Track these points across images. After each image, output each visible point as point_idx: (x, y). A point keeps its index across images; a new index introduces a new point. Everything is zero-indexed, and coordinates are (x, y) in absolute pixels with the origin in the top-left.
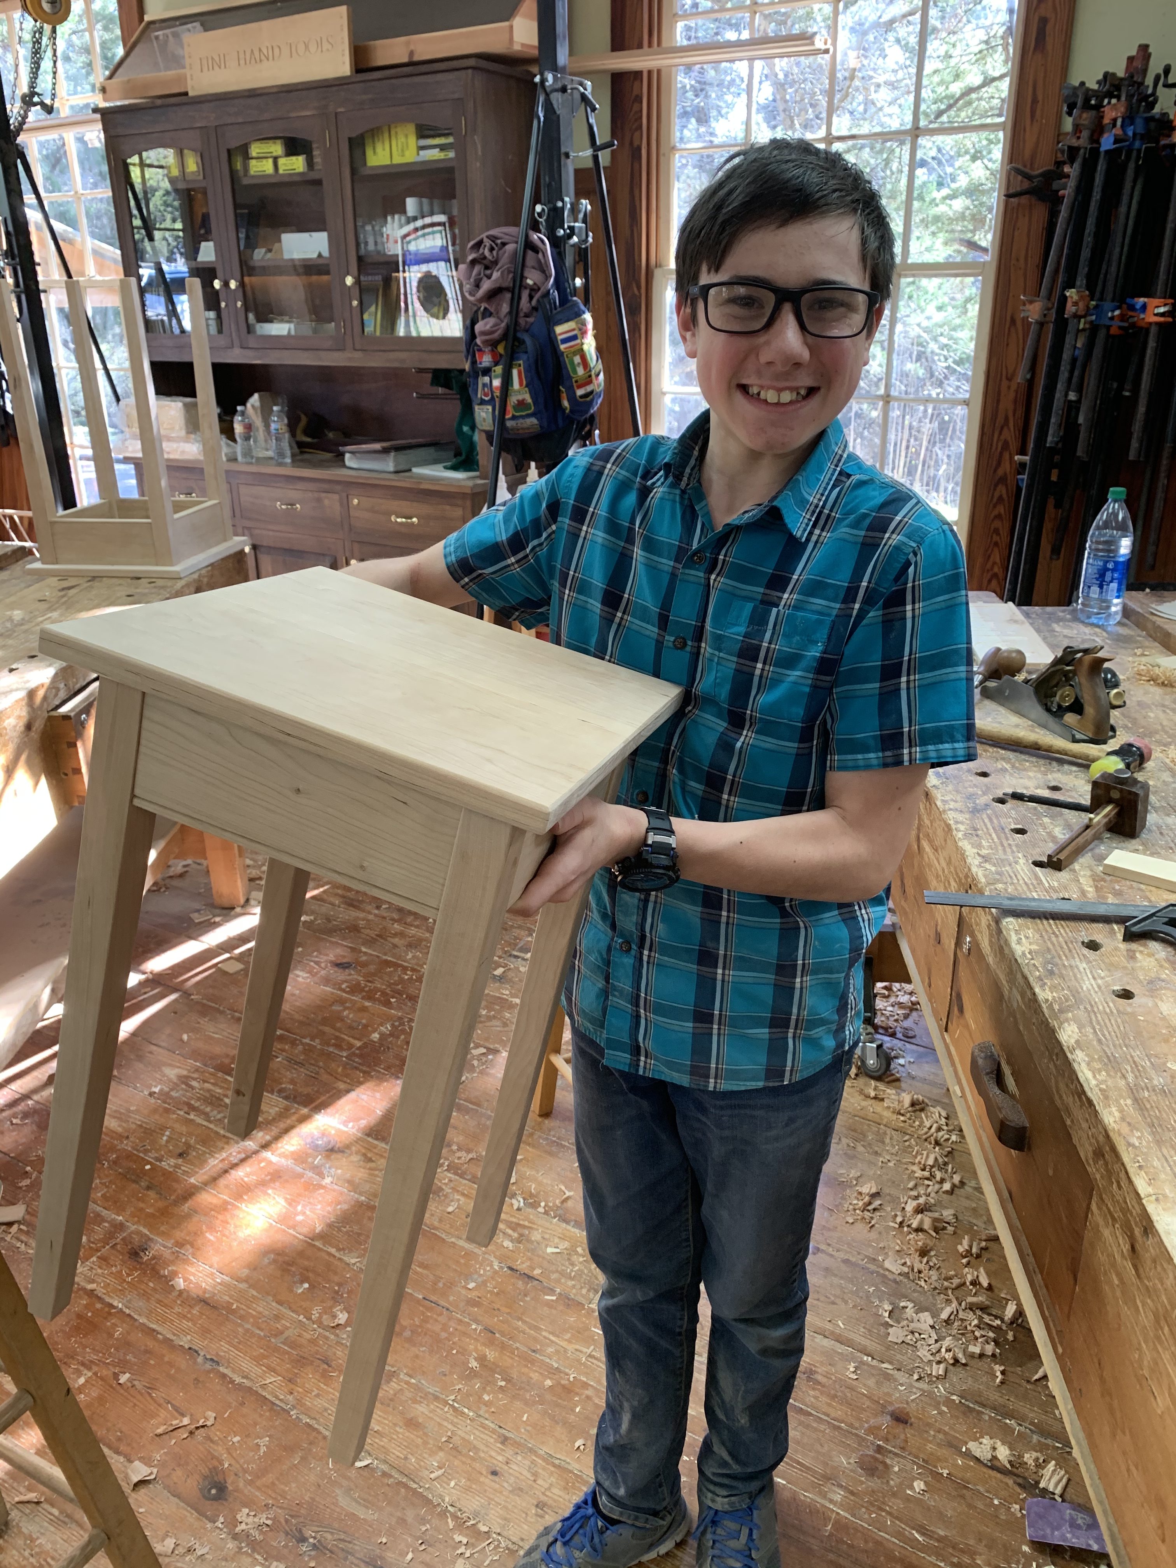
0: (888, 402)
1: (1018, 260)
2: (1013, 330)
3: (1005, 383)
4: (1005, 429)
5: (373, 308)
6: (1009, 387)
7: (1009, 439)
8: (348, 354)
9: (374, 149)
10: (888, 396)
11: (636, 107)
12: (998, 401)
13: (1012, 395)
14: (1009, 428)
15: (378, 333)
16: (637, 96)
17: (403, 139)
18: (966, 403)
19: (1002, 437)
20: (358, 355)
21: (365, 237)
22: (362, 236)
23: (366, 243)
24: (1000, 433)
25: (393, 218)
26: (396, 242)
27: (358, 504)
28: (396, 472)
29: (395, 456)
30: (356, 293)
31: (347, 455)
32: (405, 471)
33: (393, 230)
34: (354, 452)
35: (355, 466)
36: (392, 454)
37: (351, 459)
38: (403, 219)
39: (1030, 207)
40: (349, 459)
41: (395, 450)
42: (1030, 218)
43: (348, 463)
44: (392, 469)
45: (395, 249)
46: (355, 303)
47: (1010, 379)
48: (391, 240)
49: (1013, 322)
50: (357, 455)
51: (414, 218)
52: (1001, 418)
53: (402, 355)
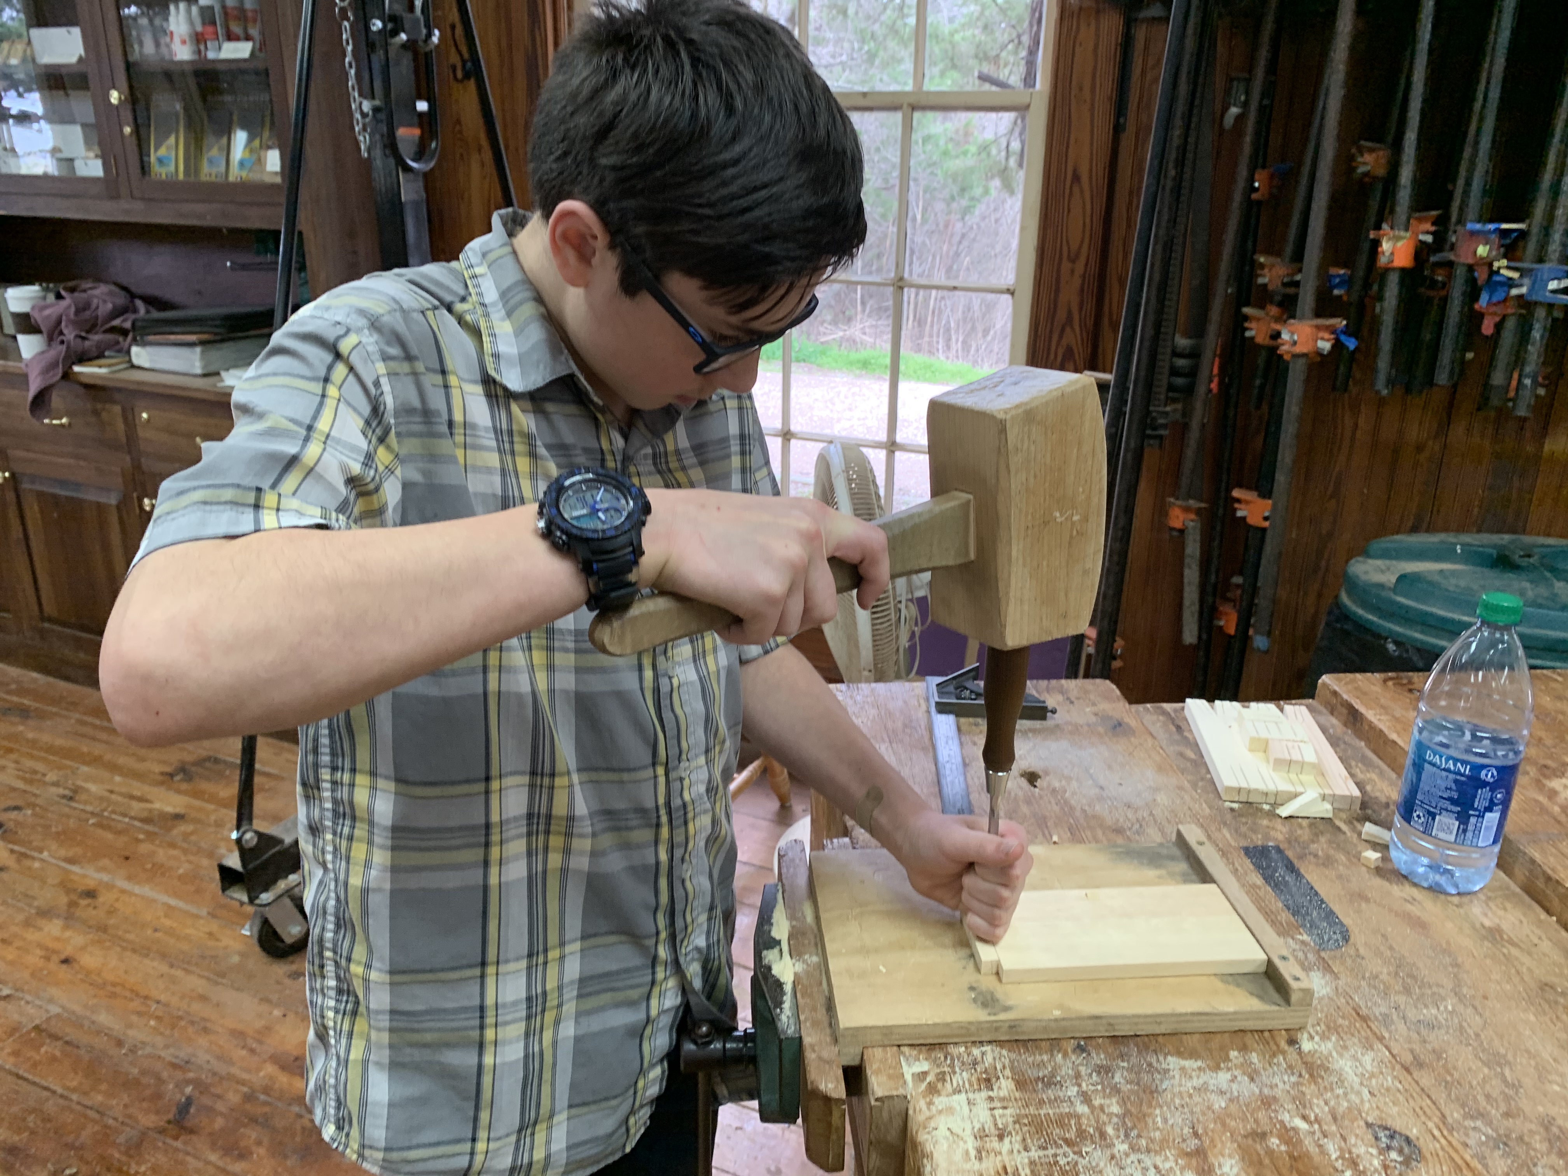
0: (901, 288)
1: (1081, 89)
2: (1076, 189)
3: (1066, 266)
4: (1068, 330)
5: (172, 140)
6: (1072, 272)
7: (1073, 344)
8: (124, 204)
10: (901, 279)
12: (1057, 291)
13: (1077, 282)
14: (1073, 330)
15: (181, 176)
18: (1011, 292)
19: (1064, 342)
20: (139, 205)
21: (139, 36)
22: (134, 33)
23: (141, 44)
24: (1061, 337)
25: (177, 8)
26: (184, 42)
27: (148, 420)
28: (205, 375)
29: (203, 352)
30: (127, 115)
31: (135, 350)
32: (218, 374)
33: (178, 23)
34: (144, 344)
35: (146, 365)
36: (198, 349)
37: (140, 355)
38: (194, 9)
39: (1098, 12)
40: (137, 355)
41: (202, 343)
42: (1097, 29)
43: (136, 361)
44: (198, 371)
45: (183, 53)
46: (127, 130)
47: (1073, 260)
48: (177, 40)
49: (1076, 178)
50: (149, 349)
51: (211, 8)
52: (1061, 315)
53: (200, 208)
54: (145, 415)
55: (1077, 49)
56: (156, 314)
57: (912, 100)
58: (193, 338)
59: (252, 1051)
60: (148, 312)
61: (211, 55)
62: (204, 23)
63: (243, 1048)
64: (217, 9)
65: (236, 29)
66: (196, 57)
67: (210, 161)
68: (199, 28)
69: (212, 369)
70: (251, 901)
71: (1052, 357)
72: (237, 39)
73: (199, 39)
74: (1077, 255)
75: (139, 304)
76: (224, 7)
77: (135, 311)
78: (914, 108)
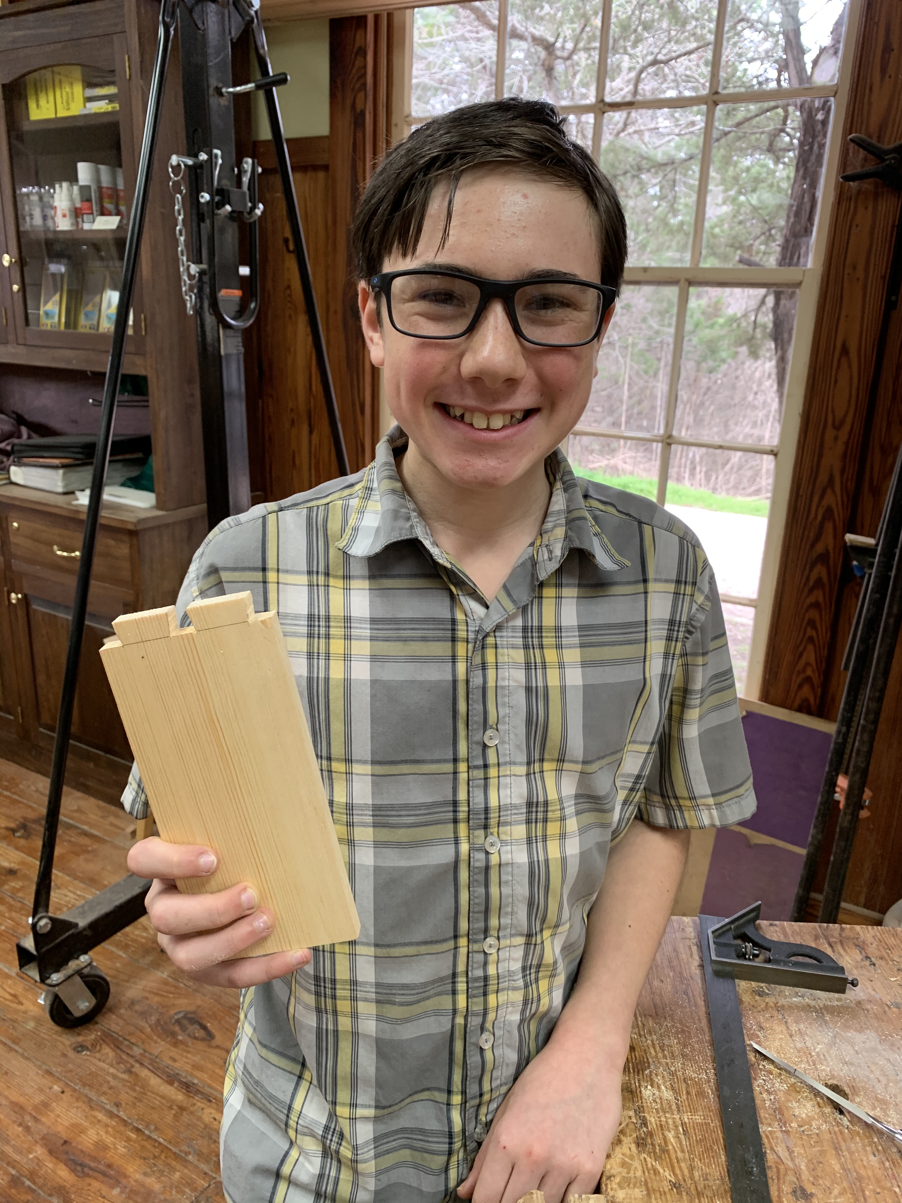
0: (669, 444)
1: (854, 268)
2: (844, 360)
3: (830, 433)
4: (829, 491)
5: (57, 297)
6: (836, 438)
7: (834, 506)
8: (11, 349)
9: (37, 101)
10: (670, 436)
11: (359, 62)
12: (820, 456)
13: (840, 448)
14: (834, 492)
15: (62, 327)
16: (360, 48)
17: (68, 89)
18: (774, 453)
19: (825, 503)
20: (21, 350)
21: (30, 210)
22: (27, 208)
23: (31, 215)
24: (822, 497)
25: (61, 187)
26: (64, 216)
27: (18, 529)
28: (65, 494)
29: (64, 474)
30: (16, 275)
31: (13, 469)
32: (73, 493)
33: (61, 201)
34: (19, 464)
35: (21, 482)
36: (61, 472)
37: (17, 473)
38: (76, 189)
39: (876, 196)
40: (15, 474)
41: (64, 466)
42: (875, 210)
43: (14, 478)
44: (60, 490)
45: (64, 224)
46: (15, 287)
47: (838, 427)
48: (59, 213)
49: (845, 350)
50: (24, 469)
51: (88, 187)
52: (823, 478)
53: (69, 353)
54: (15, 524)
55: (854, 230)
56: (37, 440)
57: (689, 276)
58: (56, 462)
59: (27, 1129)
60: (29, 437)
61: (86, 226)
62: (82, 201)
63: (20, 1125)
64: (93, 188)
65: (109, 206)
66: (74, 228)
67: (87, 315)
68: (78, 205)
69: (70, 489)
70: (43, 980)
71: (812, 516)
72: (110, 214)
73: (77, 214)
74: (842, 422)
75: (24, 430)
76: (100, 188)
77: (20, 436)
78: (691, 283)
